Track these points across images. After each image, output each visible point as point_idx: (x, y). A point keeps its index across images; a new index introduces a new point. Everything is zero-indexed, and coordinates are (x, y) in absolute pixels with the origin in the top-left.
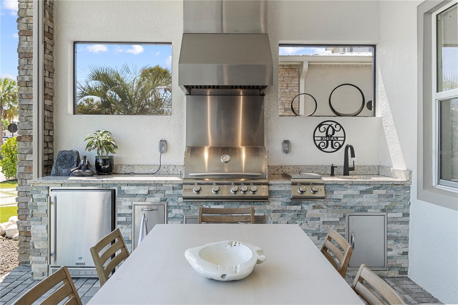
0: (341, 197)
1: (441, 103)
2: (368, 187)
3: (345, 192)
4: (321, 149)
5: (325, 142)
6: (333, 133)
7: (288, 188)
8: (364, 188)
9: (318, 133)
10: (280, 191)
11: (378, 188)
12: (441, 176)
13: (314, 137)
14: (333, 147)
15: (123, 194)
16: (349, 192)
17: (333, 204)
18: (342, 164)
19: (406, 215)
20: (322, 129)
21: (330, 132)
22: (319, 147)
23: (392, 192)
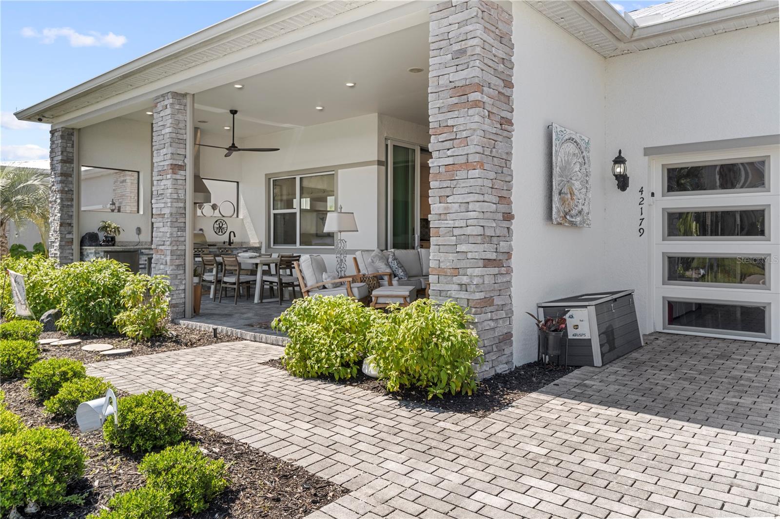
1: (275, 214)
3: (238, 251)
4: (217, 234)
5: (219, 230)
8: (245, 249)
9: (215, 226)
10: (213, 251)
11: (250, 249)
12: (274, 243)
14: (222, 233)
15: (142, 253)
18: (228, 241)
20: (217, 223)
21: (221, 225)
22: (216, 232)
23: (255, 251)
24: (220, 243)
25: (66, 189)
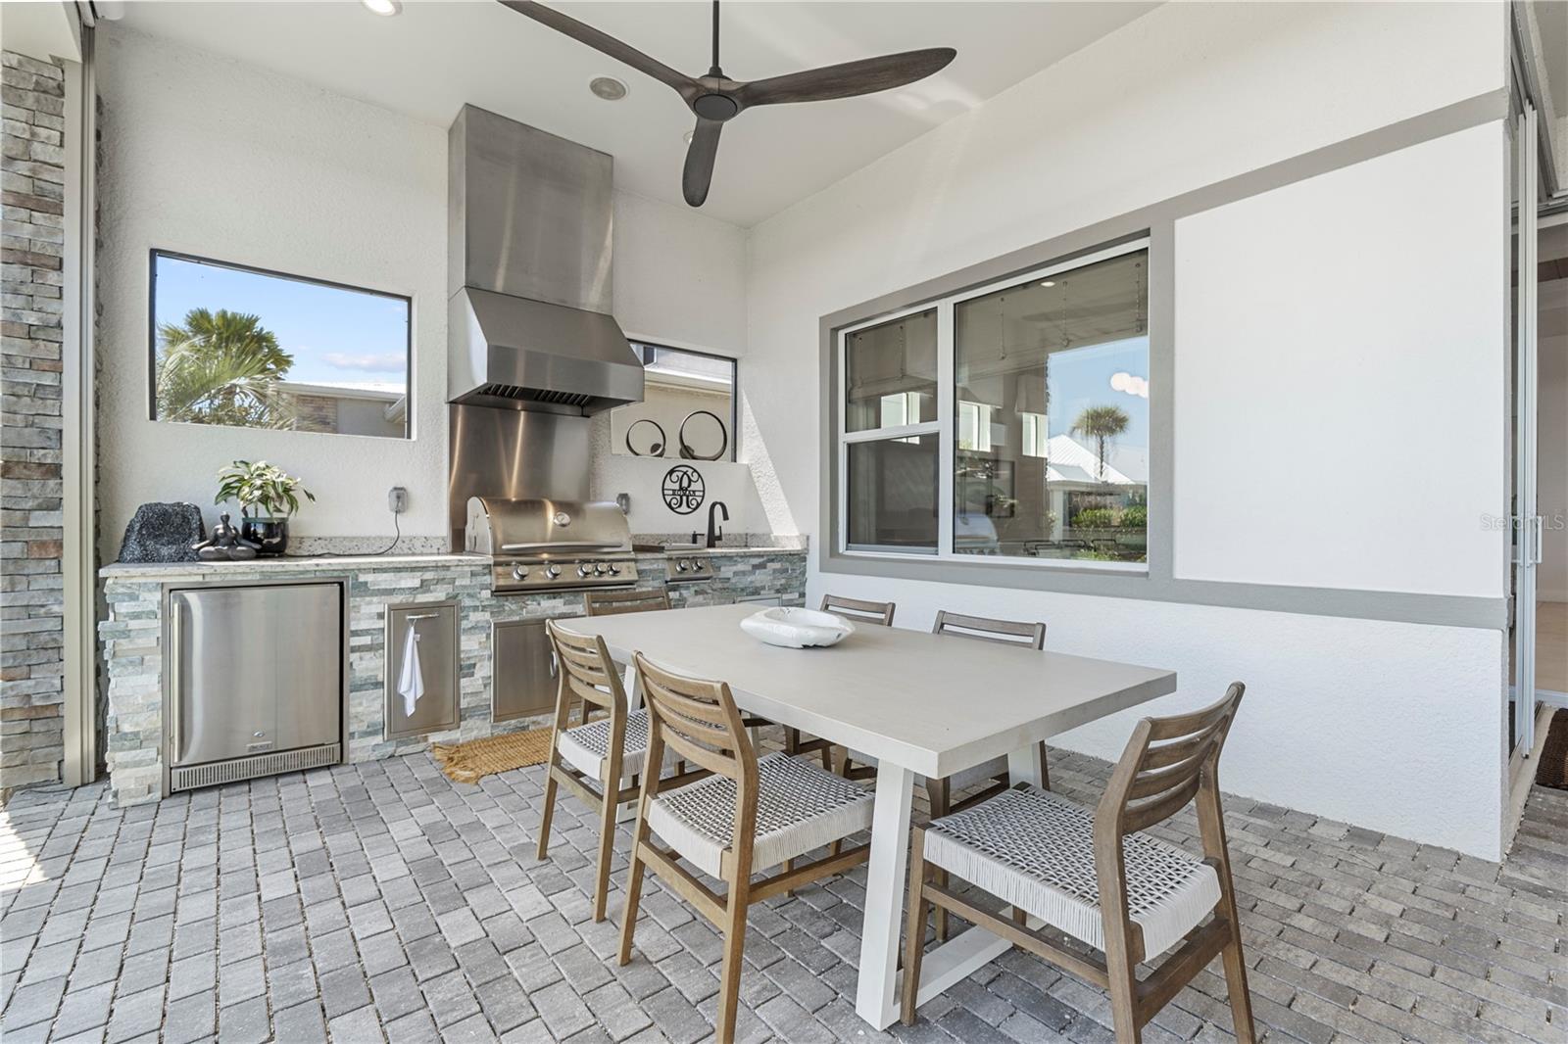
0: (730, 575)
1: (850, 446)
2: (761, 560)
3: (735, 568)
4: (672, 509)
5: (678, 498)
6: (689, 486)
7: (661, 565)
8: (757, 561)
9: (669, 485)
10: (651, 571)
11: (772, 561)
12: (849, 541)
13: (663, 489)
14: (689, 507)
15: (363, 589)
16: (740, 567)
17: (720, 586)
18: (705, 532)
19: (802, 595)
20: (674, 477)
21: (685, 483)
22: (669, 505)
23: (788, 565)
24: (680, 538)
25: (32, 319)
